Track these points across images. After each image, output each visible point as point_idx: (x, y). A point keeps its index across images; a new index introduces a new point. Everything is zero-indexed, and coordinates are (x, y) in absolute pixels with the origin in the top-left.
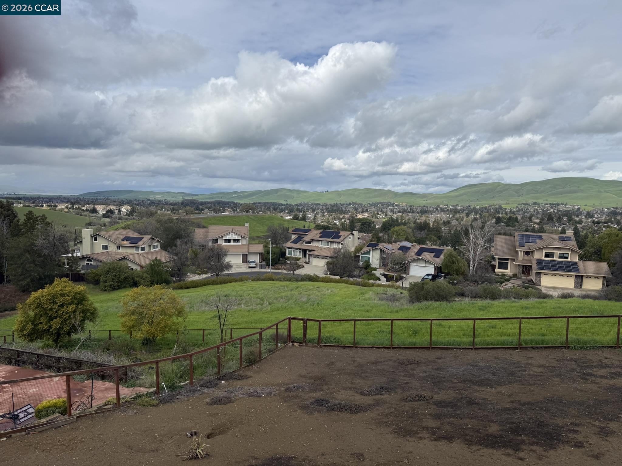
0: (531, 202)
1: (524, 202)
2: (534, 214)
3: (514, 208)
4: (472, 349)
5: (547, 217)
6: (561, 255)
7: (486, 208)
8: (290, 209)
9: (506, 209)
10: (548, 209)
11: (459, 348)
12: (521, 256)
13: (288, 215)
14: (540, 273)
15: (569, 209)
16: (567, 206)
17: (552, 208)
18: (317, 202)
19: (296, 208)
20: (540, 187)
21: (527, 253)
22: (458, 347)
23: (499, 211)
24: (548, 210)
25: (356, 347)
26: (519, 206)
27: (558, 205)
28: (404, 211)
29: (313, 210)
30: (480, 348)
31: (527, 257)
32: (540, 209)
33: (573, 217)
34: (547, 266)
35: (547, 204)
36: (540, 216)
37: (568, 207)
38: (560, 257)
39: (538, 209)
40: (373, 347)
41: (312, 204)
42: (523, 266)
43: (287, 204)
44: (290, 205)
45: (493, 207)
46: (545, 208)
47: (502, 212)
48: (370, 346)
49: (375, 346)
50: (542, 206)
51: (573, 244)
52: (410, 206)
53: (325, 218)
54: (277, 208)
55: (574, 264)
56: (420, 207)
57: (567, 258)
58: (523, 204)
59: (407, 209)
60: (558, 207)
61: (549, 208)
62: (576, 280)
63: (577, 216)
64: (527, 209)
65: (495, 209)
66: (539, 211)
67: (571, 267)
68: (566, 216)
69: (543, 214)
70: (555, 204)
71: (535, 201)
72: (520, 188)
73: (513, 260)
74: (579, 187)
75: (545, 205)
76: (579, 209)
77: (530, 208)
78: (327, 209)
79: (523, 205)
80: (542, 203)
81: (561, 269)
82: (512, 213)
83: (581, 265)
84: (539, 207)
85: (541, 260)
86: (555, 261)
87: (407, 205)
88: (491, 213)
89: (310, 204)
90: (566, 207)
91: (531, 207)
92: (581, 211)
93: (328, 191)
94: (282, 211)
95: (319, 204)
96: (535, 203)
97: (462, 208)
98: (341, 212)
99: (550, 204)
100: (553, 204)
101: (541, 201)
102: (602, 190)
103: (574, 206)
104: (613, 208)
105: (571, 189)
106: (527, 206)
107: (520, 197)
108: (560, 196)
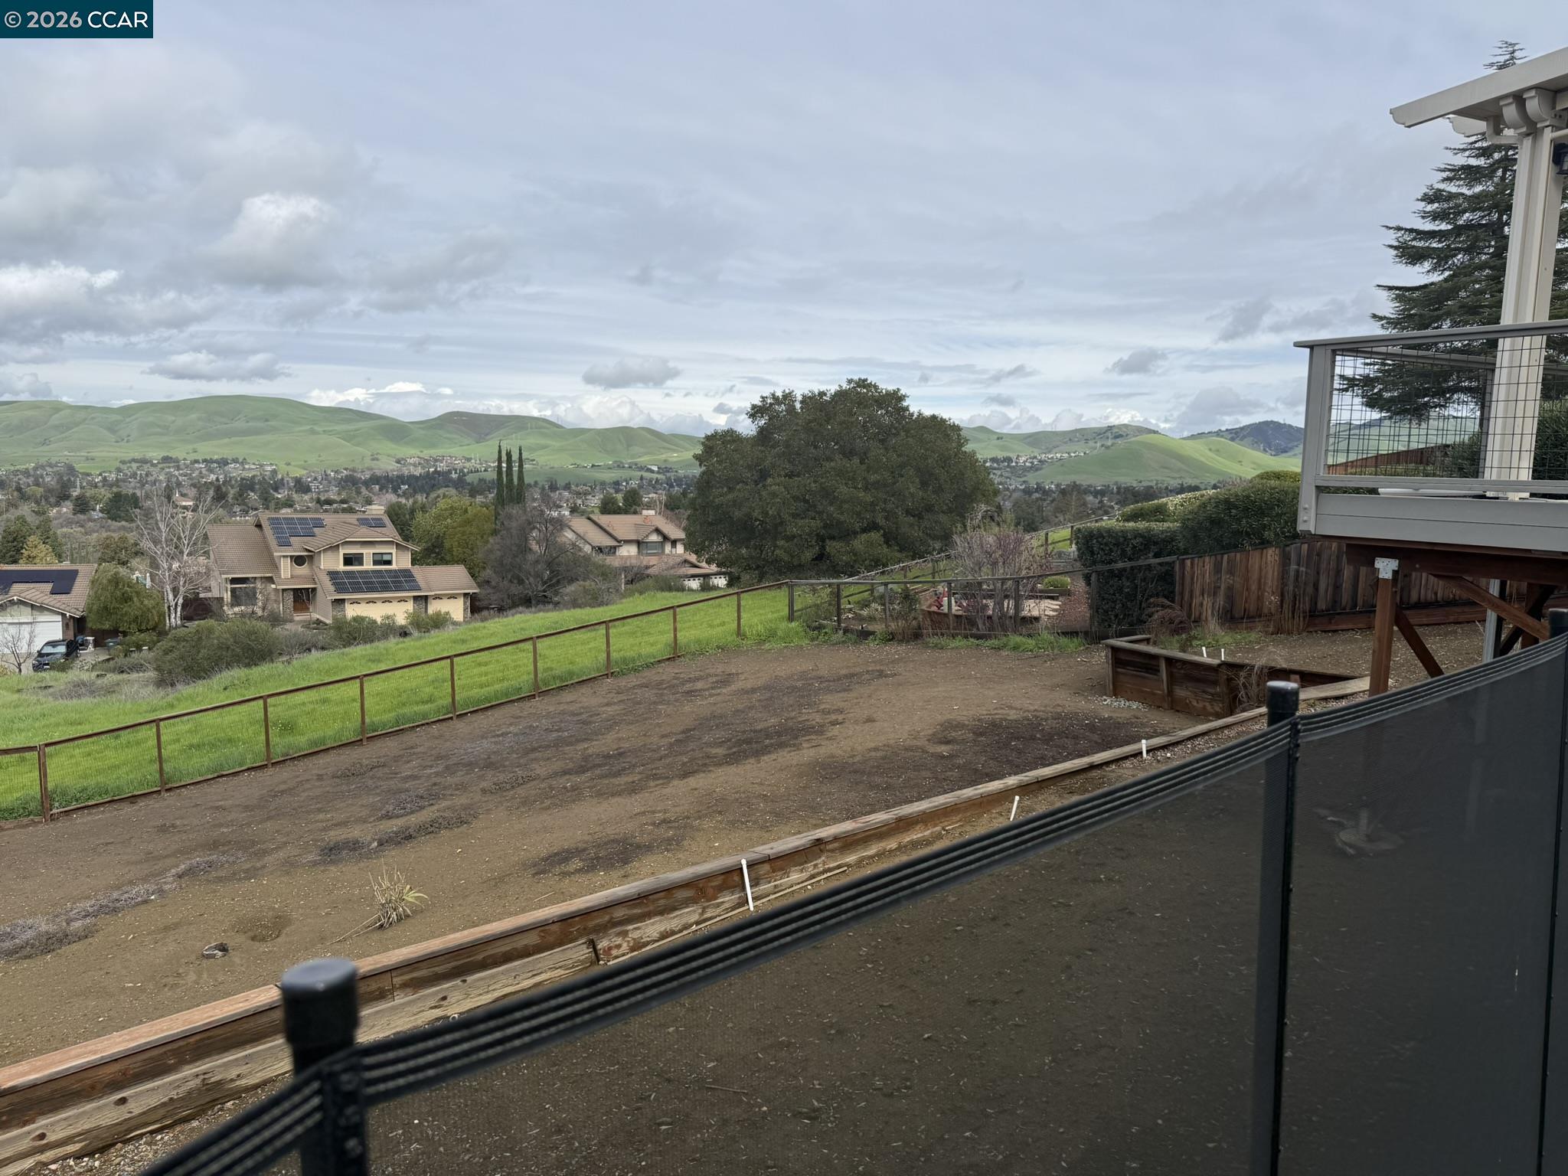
0: (155, 455)
1: (137, 455)
3: (110, 472)
4: (451, 718)
6: (378, 558)
7: (27, 473)
9: (88, 474)
10: (201, 473)
11: (427, 724)
12: (286, 569)
14: (343, 601)
15: (254, 473)
16: (247, 466)
17: (211, 471)
20: (174, 418)
21: (299, 561)
22: (423, 722)
23: (69, 480)
24: (202, 476)
25: (168, 790)
26: (122, 466)
27: (223, 463)
30: (466, 714)
31: (303, 570)
32: (181, 475)
34: (355, 583)
35: (197, 461)
37: (250, 469)
38: (376, 563)
39: (177, 473)
40: (218, 777)
42: (295, 590)
45: (49, 469)
46: (193, 471)
47: (79, 481)
48: (210, 777)
49: (225, 773)
50: (187, 467)
51: (390, 532)
55: (407, 574)
57: (389, 563)
58: (134, 460)
60: (226, 468)
61: (204, 471)
62: (416, 607)
64: (147, 475)
65: (58, 475)
66: (180, 478)
67: (399, 582)
69: (196, 486)
70: (216, 462)
71: (165, 453)
72: (119, 418)
73: (270, 580)
74: (267, 420)
75: (192, 463)
76: (274, 472)
77: (154, 471)
79: (134, 465)
80: (185, 459)
81: (385, 588)
82: (113, 486)
83: (420, 573)
84: (178, 468)
85: (337, 573)
86: (367, 572)
88: (50, 486)
90: (244, 469)
91: (157, 469)
92: (280, 477)
96: (166, 459)
99: (205, 461)
100: (212, 461)
101: (180, 453)
102: (316, 428)
103: (261, 466)
104: (346, 469)
105: (250, 424)
106: (146, 467)
107: (122, 444)
108: (226, 440)
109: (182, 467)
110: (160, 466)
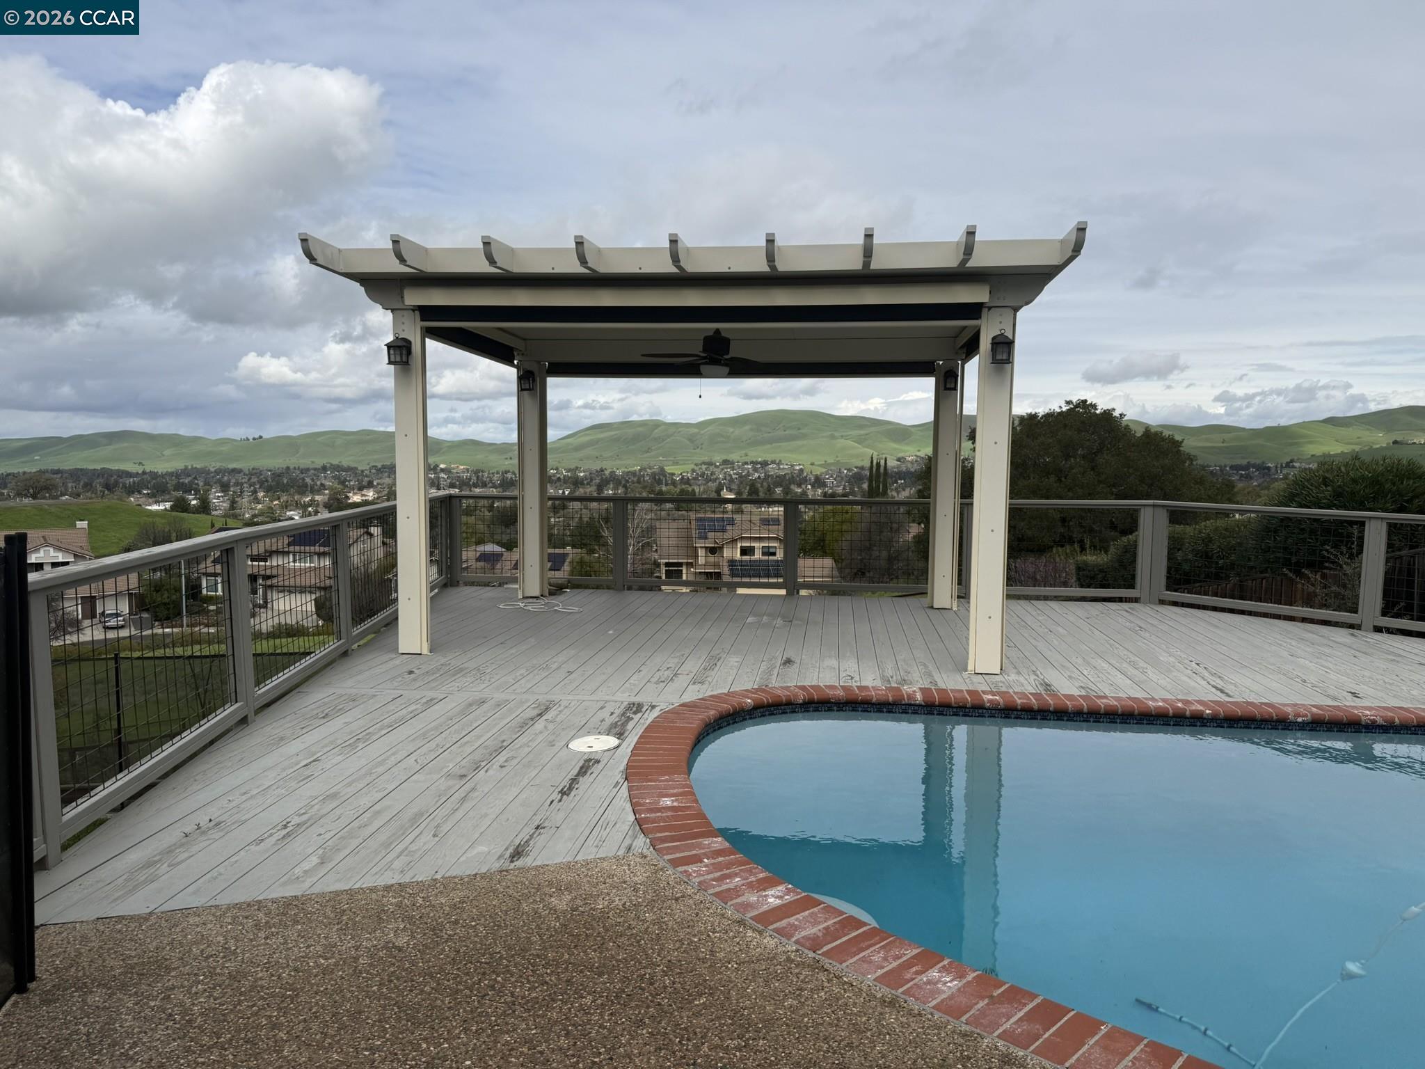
0: (717, 459)
1: (706, 459)
2: (724, 483)
3: (688, 472)
5: (748, 488)
6: (766, 550)
7: (634, 474)
8: (158, 486)
9: (673, 474)
10: (748, 472)
12: (702, 557)
13: (150, 500)
15: (786, 472)
16: (781, 467)
17: (756, 470)
18: (231, 466)
19: (174, 482)
21: (713, 551)
23: (659, 479)
24: (748, 475)
26: (696, 468)
27: (765, 464)
28: (464, 484)
29: (225, 487)
31: (711, 558)
32: (734, 474)
33: (792, 487)
34: (744, 570)
35: (746, 463)
36: (734, 487)
37: (784, 468)
38: (764, 554)
39: (732, 472)
41: (217, 472)
42: (707, 573)
43: (144, 473)
44: (154, 475)
45: (648, 470)
46: (743, 470)
47: (666, 480)
50: (739, 467)
51: (781, 530)
52: (477, 472)
53: (260, 506)
54: (116, 483)
56: (498, 473)
57: (774, 554)
58: (704, 463)
59: (470, 479)
60: (766, 468)
61: (751, 471)
63: (799, 485)
64: (711, 474)
65: (653, 475)
66: (734, 476)
68: (781, 486)
69: (741, 483)
70: (760, 463)
71: (725, 457)
72: (695, 432)
73: (689, 565)
74: (799, 429)
75: (743, 465)
76: (801, 470)
77: (717, 471)
78: (261, 483)
79: (704, 467)
80: (738, 462)
82: (685, 484)
84: (733, 469)
85: (735, 561)
86: (756, 561)
87: (468, 470)
88: (646, 484)
89: (212, 470)
90: (779, 469)
91: (719, 470)
92: (805, 474)
93: (261, 437)
94: (131, 491)
95: (239, 471)
96: (725, 462)
97: (588, 473)
98: (303, 489)
99: (752, 462)
100: (757, 463)
101: (734, 457)
102: (836, 434)
103: (792, 466)
104: (856, 468)
105: (787, 432)
106: (711, 468)
107: (698, 450)
108: (769, 446)
109: (736, 467)
110: (721, 467)
